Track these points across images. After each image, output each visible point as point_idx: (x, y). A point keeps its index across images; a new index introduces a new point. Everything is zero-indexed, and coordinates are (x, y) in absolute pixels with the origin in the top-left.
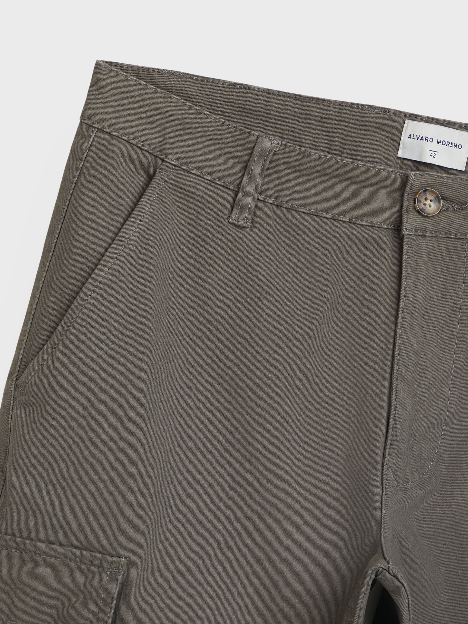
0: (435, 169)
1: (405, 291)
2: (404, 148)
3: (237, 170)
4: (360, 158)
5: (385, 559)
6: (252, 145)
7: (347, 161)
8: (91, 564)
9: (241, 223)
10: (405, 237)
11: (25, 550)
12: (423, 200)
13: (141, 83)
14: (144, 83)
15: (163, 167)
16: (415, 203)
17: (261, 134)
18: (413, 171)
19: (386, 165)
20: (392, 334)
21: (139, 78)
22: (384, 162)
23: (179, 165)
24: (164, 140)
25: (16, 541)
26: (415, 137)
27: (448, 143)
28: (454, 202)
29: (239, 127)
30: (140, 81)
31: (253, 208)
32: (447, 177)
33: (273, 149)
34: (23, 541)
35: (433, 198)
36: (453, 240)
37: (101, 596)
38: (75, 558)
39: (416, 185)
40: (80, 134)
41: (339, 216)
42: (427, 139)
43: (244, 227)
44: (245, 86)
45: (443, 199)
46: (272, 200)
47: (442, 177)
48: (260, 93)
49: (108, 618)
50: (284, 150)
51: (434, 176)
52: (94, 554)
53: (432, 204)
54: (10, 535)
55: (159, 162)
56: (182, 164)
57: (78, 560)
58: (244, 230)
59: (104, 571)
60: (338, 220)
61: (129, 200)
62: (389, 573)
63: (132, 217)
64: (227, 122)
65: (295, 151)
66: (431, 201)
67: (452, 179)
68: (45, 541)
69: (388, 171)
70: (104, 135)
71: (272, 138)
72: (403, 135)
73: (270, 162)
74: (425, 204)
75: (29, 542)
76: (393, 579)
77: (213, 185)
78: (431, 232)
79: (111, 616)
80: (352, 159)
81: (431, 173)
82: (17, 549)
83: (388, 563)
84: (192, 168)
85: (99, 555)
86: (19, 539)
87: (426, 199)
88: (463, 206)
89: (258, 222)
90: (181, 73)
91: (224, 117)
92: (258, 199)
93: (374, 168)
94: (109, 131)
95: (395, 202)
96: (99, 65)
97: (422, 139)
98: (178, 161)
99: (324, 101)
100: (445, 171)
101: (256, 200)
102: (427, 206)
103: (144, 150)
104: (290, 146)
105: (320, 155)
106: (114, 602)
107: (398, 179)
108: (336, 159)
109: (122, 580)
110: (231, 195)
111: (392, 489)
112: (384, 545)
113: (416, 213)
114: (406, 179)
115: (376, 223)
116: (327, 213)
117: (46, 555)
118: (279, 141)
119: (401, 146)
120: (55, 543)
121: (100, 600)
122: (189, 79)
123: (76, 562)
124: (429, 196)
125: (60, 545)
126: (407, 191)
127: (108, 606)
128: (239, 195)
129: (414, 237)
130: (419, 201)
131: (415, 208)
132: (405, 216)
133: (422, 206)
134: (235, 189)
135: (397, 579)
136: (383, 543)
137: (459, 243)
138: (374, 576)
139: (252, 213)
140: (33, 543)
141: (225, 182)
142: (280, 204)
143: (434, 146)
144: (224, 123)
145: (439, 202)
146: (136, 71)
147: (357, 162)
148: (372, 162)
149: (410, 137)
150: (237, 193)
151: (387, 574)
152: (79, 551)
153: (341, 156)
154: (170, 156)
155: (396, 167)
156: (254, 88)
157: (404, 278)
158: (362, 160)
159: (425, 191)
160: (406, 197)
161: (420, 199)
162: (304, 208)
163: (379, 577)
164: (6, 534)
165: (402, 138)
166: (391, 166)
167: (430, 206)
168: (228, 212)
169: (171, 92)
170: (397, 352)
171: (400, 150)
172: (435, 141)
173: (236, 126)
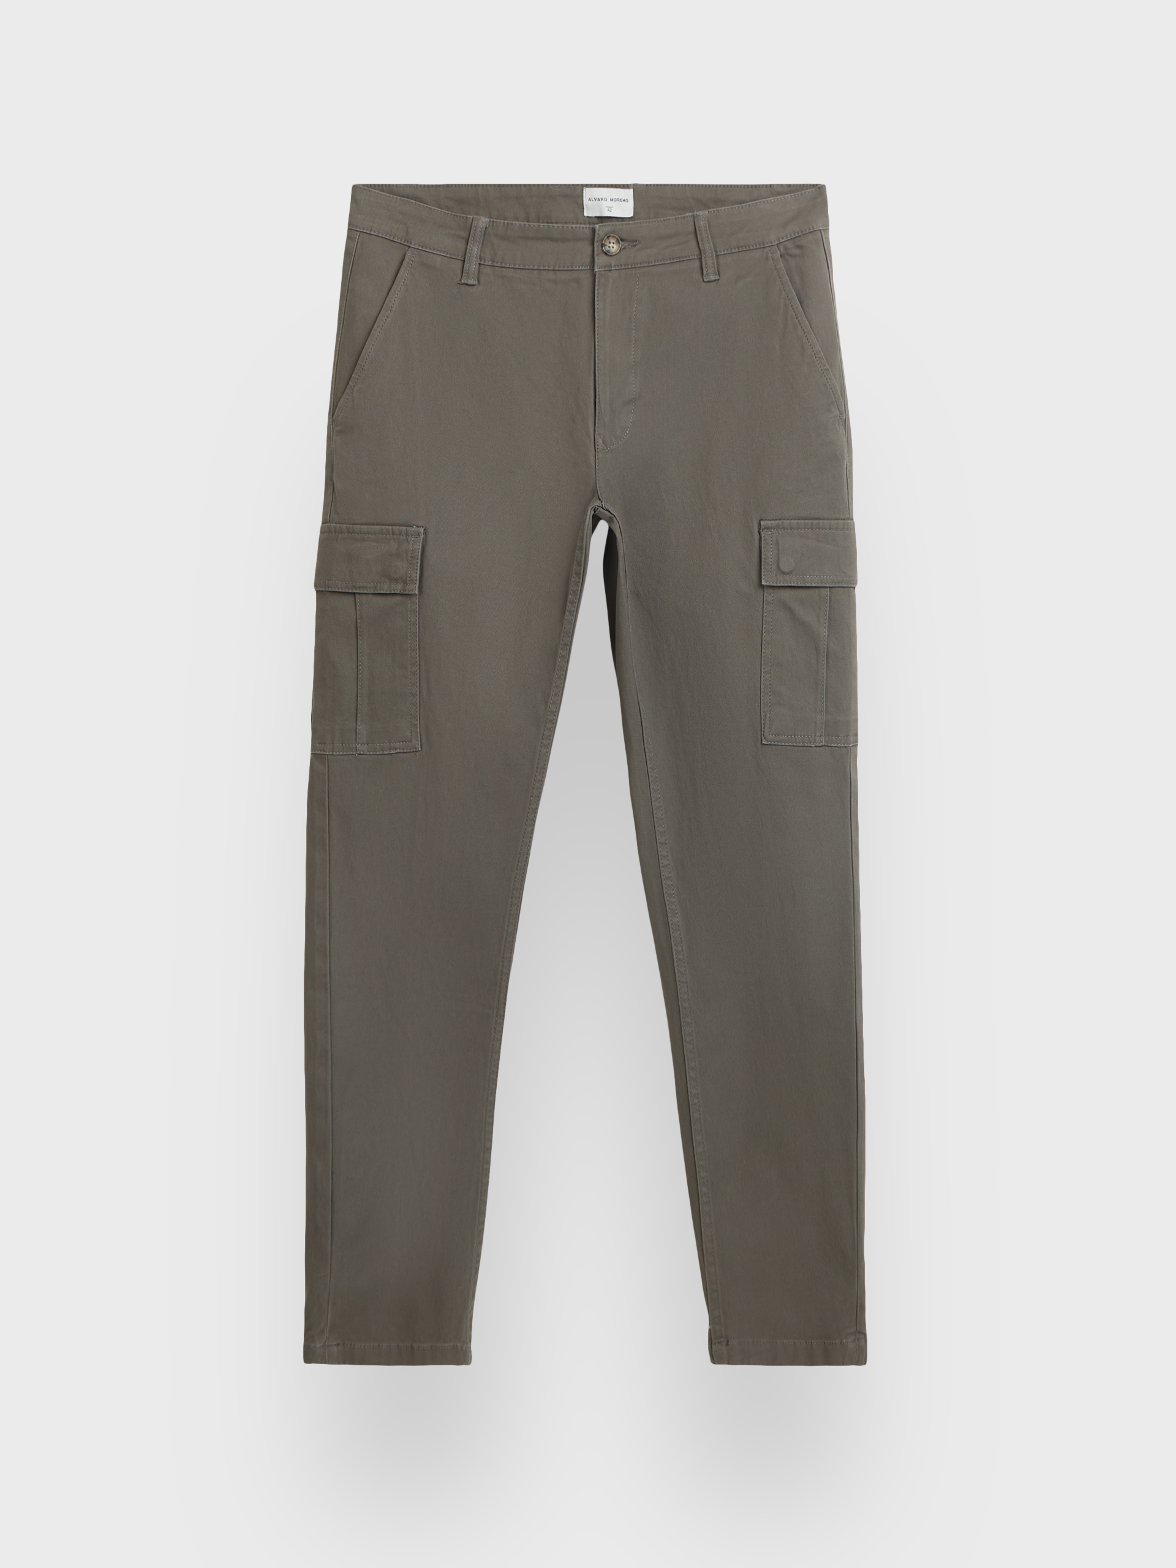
0: (613, 220)
1: (598, 312)
2: (587, 209)
3: (462, 246)
4: (554, 221)
5: (600, 500)
6: (469, 226)
7: (543, 226)
8: (400, 535)
9: (470, 282)
10: (597, 274)
11: (353, 532)
12: (607, 244)
13: (385, 195)
14: (387, 195)
15: (409, 251)
16: (602, 247)
17: (475, 217)
18: (597, 224)
19: (577, 223)
20: (593, 343)
21: (384, 192)
22: (575, 221)
23: (420, 248)
24: (407, 233)
25: (347, 528)
26: (593, 199)
27: (618, 200)
28: (629, 241)
29: (459, 214)
30: (385, 194)
31: (477, 270)
32: (622, 224)
33: (484, 226)
34: (351, 526)
35: (614, 241)
36: (629, 270)
37: (410, 555)
38: (389, 532)
39: (602, 233)
40: (349, 238)
41: (544, 266)
42: (602, 199)
43: (472, 285)
44: (459, 185)
45: (622, 240)
46: (490, 263)
47: (619, 225)
48: (470, 187)
49: (417, 570)
50: (493, 225)
51: (613, 225)
52: (401, 528)
53: (615, 246)
54: (342, 524)
55: (407, 248)
56: (422, 247)
57: (391, 533)
58: (472, 287)
59: (409, 538)
60: (543, 270)
61: (390, 278)
62: (603, 508)
63: (392, 290)
64: (450, 213)
65: (501, 225)
66: (613, 243)
67: (626, 224)
68: (366, 524)
69: (580, 227)
70: (365, 235)
71: (482, 218)
72: (584, 199)
73: (484, 236)
74: (609, 247)
75: (355, 526)
76: (607, 512)
77: (446, 258)
78: (615, 267)
79: (419, 568)
80: (548, 223)
81: (610, 223)
82: (349, 532)
83: (602, 502)
84: (430, 249)
85: (404, 528)
86: (349, 525)
87: (610, 243)
88: (635, 243)
89: (482, 280)
90: (412, 185)
91: (448, 210)
92: (480, 264)
93: (567, 227)
94: (368, 232)
95: (589, 249)
96: (356, 188)
97: (599, 200)
98: (419, 245)
99: (516, 185)
100: (621, 220)
101: (478, 265)
102: (611, 247)
103: (395, 242)
104: (496, 222)
105: (520, 225)
106: (419, 558)
107: (588, 232)
108: (534, 225)
109: (423, 541)
110: (460, 263)
111: (602, 451)
112: (599, 491)
113: (604, 254)
114: (594, 230)
115: (576, 267)
116: (534, 266)
117: (368, 533)
118: (487, 220)
119: (585, 207)
120: (373, 524)
121: (410, 558)
122: (419, 188)
123: (390, 535)
124: (612, 240)
125: (377, 525)
126: (596, 239)
127: (416, 562)
128: (466, 263)
129: (603, 272)
130: (605, 245)
131: (603, 251)
132: (596, 258)
133: (608, 248)
134: (463, 259)
135: (609, 512)
136: (598, 489)
137: (634, 271)
138: (593, 512)
139: (476, 274)
140: (359, 526)
141: (455, 255)
142: (496, 265)
143: (609, 203)
144: (448, 214)
145: (619, 243)
146: (381, 187)
147: (552, 225)
148: (565, 223)
149: (590, 200)
150: (464, 261)
151: (601, 509)
152: (390, 527)
153: (538, 222)
154: (413, 243)
155: (585, 224)
156: (465, 185)
157: (596, 303)
158: (557, 223)
159: (608, 237)
160: (596, 244)
161: (605, 243)
162: (515, 265)
163: (596, 513)
164: (339, 523)
165: (584, 202)
166: (581, 224)
167: (613, 247)
168: (460, 276)
169: (408, 198)
170: (597, 355)
171: (585, 211)
172: (608, 200)
173: (457, 214)
